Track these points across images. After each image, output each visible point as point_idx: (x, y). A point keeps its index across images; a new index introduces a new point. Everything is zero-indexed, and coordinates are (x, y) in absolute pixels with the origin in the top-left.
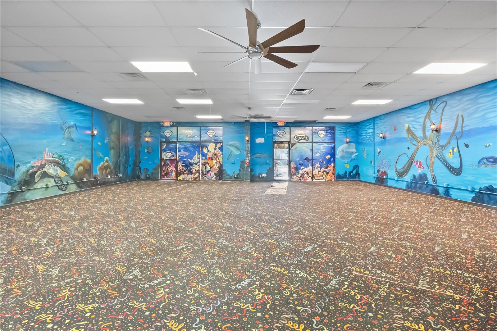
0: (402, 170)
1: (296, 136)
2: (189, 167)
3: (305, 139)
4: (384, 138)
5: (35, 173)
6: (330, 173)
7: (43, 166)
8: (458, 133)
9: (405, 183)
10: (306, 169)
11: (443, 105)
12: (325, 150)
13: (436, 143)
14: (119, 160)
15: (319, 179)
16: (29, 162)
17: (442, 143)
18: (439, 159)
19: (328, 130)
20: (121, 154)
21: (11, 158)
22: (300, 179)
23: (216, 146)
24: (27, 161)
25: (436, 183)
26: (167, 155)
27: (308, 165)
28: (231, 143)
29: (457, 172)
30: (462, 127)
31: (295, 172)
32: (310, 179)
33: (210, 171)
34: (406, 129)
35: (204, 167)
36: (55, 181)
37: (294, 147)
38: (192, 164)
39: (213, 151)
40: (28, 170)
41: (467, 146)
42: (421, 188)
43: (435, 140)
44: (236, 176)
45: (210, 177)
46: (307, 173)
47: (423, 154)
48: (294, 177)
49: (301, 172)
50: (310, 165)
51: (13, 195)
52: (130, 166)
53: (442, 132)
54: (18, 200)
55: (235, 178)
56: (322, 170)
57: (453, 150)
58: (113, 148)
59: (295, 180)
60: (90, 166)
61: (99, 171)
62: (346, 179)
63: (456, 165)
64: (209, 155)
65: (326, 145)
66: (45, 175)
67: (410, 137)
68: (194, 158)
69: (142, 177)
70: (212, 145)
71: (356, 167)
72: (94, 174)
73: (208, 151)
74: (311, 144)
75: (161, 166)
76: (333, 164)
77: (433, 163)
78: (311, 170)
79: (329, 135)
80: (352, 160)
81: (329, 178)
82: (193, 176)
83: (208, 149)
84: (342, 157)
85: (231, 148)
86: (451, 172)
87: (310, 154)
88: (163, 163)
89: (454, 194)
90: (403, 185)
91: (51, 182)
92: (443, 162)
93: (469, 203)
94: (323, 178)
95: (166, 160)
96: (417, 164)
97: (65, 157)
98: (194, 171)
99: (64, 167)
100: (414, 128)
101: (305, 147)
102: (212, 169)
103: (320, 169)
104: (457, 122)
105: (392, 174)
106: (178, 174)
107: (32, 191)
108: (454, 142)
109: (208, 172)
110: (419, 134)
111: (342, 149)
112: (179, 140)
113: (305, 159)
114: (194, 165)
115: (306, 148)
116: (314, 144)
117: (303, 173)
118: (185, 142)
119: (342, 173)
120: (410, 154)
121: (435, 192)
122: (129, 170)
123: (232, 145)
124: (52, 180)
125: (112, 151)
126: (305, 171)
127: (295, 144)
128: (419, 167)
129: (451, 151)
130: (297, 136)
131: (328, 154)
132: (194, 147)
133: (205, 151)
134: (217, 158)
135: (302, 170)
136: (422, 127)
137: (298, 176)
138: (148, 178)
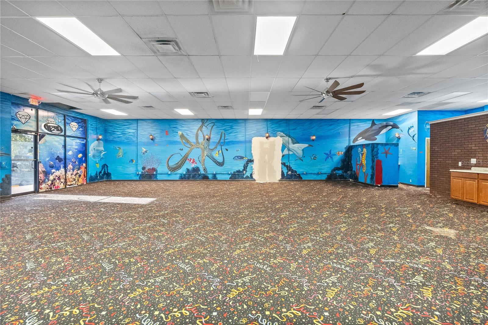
0: (175, 166)
1: (46, 124)
3: (58, 130)
4: (152, 139)
6: (82, 176)
8: (222, 142)
9: (179, 175)
10: (58, 173)
11: (212, 125)
12: (77, 147)
13: (206, 147)
15: (72, 185)
17: (211, 147)
18: (209, 157)
19: (80, 123)
22: (51, 188)
25: (207, 172)
27: (60, 167)
29: (221, 164)
30: (224, 140)
31: (44, 178)
32: (62, 186)
34: (179, 135)
37: (43, 140)
41: (227, 150)
42: (193, 177)
43: (206, 145)
46: (59, 178)
47: (195, 154)
49: (51, 178)
50: (62, 166)
53: (211, 140)
56: (75, 173)
57: (219, 152)
59: (44, 190)
62: (97, 181)
63: (220, 160)
65: (78, 141)
67: (184, 141)
71: (105, 166)
74: (63, 138)
76: (84, 165)
77: (204, 160)
78: (63, 173)
79: (81, 129)
81: (81, 181)
84: (94, 156)
86: (217, 165)
87: (62, 151)
89: (219, 177)
90: (177, 177)
92: (212, 159)
93: (228, 180)
94: (76, 182)
96: (190, 161)
100: (188, 135)
101: (55, 141)
103: (73, 172)
104: (221, 136)
105: (162, 169)
108: (219, 147)
110: (193, 140)
111: (94, 147)
113: (56, 159)
115: (57, 143)
116: (67, 138)
117: (54, 179)
119: (93, 174)
120: (183, 153)
121: (205, 177)
126: (56, 176)
127: (44, 136)
128: (192, 163)
129: (217, 152)
131: (80, 152)
135: (52, 174)
136: (195, 135)
137: (48, 183)
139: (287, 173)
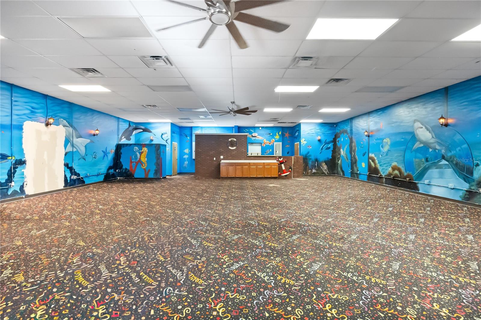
21: (470, 157)
54: (476, 201)
139: (70, 177)
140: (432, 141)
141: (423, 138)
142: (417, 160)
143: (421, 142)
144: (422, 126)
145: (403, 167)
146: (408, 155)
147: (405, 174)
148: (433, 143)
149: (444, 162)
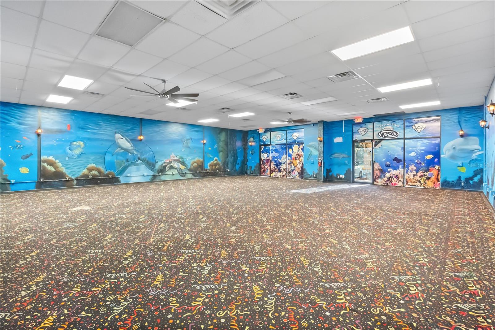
1: (380, 132)
2: (279, 166)
3: (392, 135)
4: (488, 127)
5: (166, 166)
6: (433, 178)
7: (170, 162)
10: (395, 172)
12: (424, 148)
14: (227, 160)
15: (415, 185)
16: (163, 160)
20: (230, 155)
21: (154, 158)
22: (387, 184)
23: (299, 147)
24: (161, 160)
26: (264, 156)
27: (398, 168)
28: (311, 144)
31: (380, 174)
32: (400, 184)
33: (294, 169)
35: (290, 166)
36: (178, 171)
37: (379, 145)
38: (280, 164)
39: (297, 152)
40: (162, 165)
44: (315, 176)
45: (294, 175)
46: (397, 177)
48: (379, 180)
49: (388, 175)
50: (401, 166)
51: (154, 177)
52: (238, 164)
54: (157, 179)
55: (314, 177)
56: (419, 174)
58: (221, 151)
59: (380, 184)
60: (202, 163)
61: (209, 166)
62: (460, 188)
64: (294, 156)
65: (425, 141)
66: (172, 167)
68: (282, 158)
69: (249, 173)
70: (296, 147)
71: (479, 172)
72: (206, 168)
73: (293, 152)
74: (402, 141)
75: (260, 165)
76: (437, 167)
78: (403, 173)
80: (472, 161)
81: (430, 184)
82: (281, 174)
83: (292, 151)
84: (453, 157)
85: (311, 149)
87: (402, 153)
88: (262, 162)
91: (176, 172)
94: (421, 184)
95: (264, 160)
97: (184, 157)
98: (282, 170)
99: (183, 163)
101: (393, 145)
102: (296, 168)
103: (417, 173)
106: (272, 172)
107: (165, 176)
109: (293, 170)
111: (453, 145)
112: (272, 143)
113: (394, 160)
114: (282, 164)
115: (394, 147)
116: (406, 141)
117: (391, 177)
118: (276, 144)
119: (452, 178)
122: (237, 167)
123: (310, 146)
124: (176, 170)
125: (221, 154)
126: (393, 174)
127: (380, 142)
130: (382, 133)
131: (430, 153)
132: (282, 149)
133: (291, 152)
134: (300, 158)
135: (389, 172)
137: (384, 179)
138: (252, 174)
140: (131, 148)
141: (124, 146)
142: (118, 161)
143: (122, 149)
144: (123, 137)
145: (103, 167)
146: (108, 158)
147: (106, 173)
148: (132, 150)
149: (140, 161)
